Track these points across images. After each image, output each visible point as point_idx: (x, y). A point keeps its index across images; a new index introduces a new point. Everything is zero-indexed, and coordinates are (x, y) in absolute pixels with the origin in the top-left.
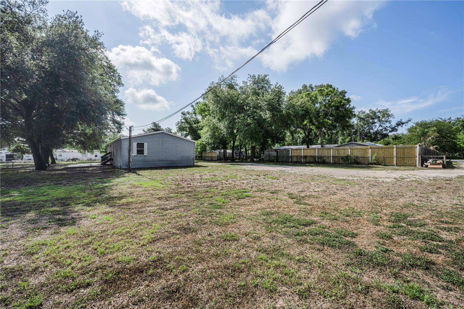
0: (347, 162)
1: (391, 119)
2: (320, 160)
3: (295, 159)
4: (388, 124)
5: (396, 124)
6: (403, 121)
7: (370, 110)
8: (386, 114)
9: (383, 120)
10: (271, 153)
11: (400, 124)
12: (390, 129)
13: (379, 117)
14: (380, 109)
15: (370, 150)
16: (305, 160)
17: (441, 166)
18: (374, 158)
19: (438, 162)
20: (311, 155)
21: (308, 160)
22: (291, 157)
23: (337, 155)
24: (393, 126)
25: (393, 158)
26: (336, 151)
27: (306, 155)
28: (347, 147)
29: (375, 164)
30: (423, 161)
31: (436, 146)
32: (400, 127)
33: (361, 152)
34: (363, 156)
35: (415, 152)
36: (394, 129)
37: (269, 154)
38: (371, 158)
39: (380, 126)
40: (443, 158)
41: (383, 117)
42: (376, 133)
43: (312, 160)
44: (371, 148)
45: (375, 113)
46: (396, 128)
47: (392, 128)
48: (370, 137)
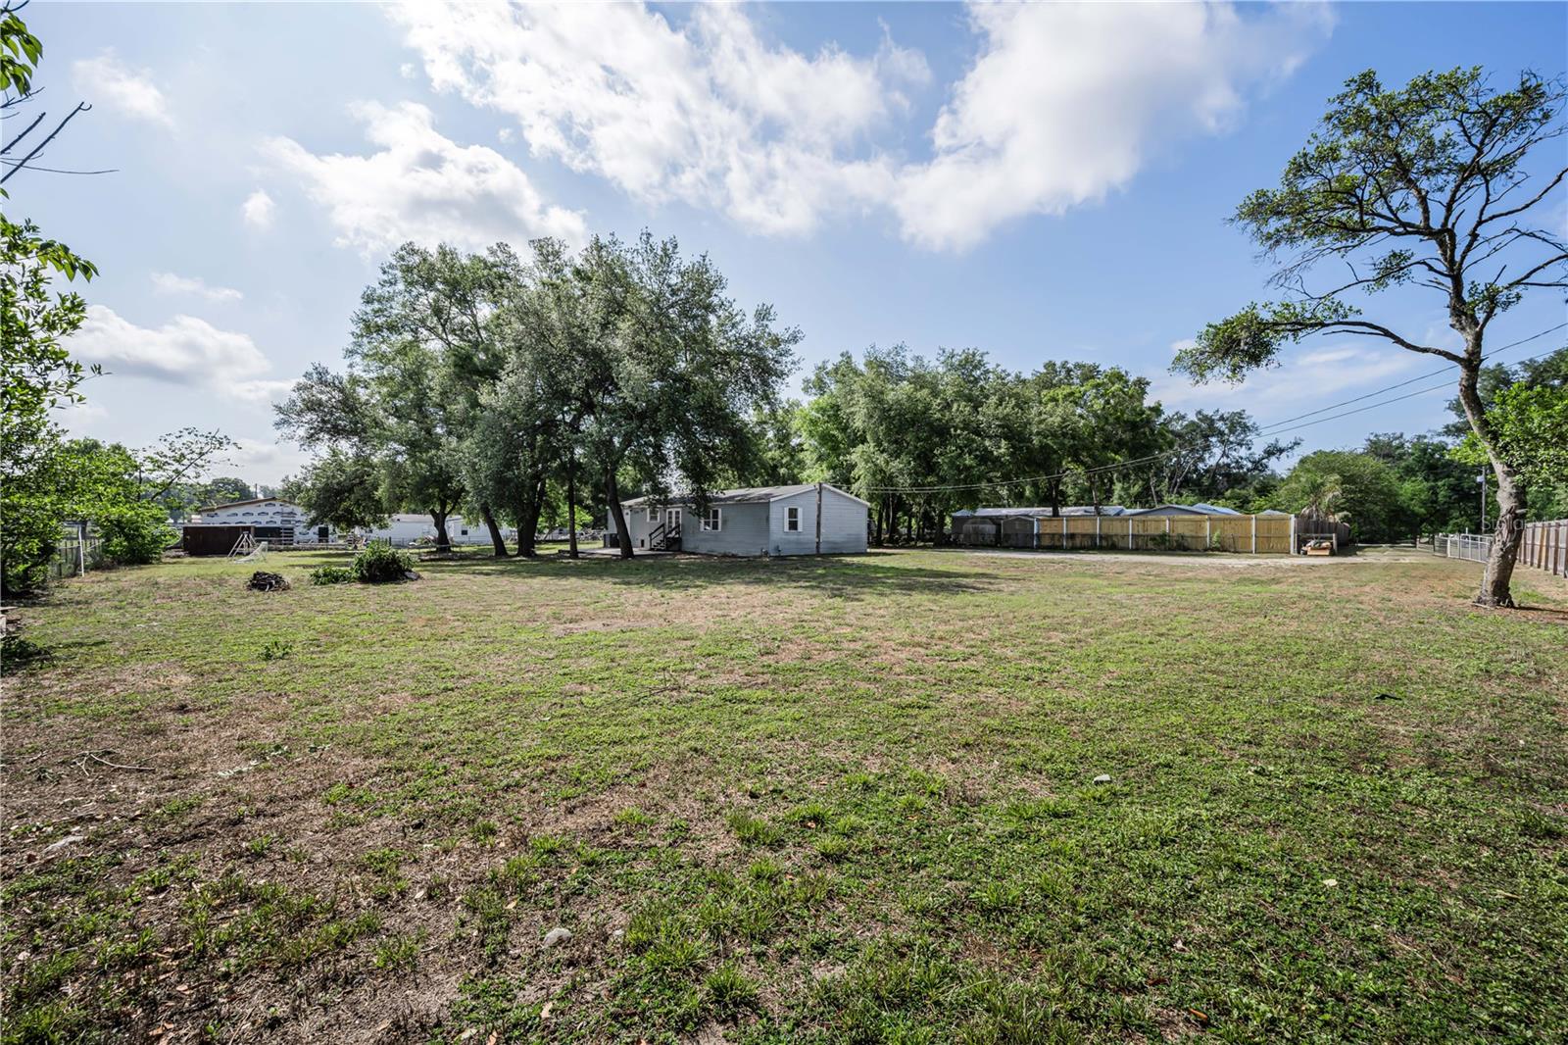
0: (1163, 547)
1: (1251, 437)
2: (1104, 543)
3: (1046, 542)
4: (1243, 452)
5: (1265, 452)
6: (1282, 444)
7: (1199, 412)
8: (1238, 424)
9: (1231, 439)
10: (981, 526)
11: (1273, 451)
12: (1250, 465)
13: (1222, 433)
14: (1226, 411)
15: (1208, 524)
16: (1070, 544)
17: (1327, 553)
18: (1215, 539)
19: (1324, 545)
20: (1084, 532)
21: (1078, 542)
22: (1039, 536)
23: (1141, 532)
24: (1257, 457)
25: (1250, 538)
26: (1141, 525)
27: (1072, 531)
28: (1163, 517)
29: (1218, 549)
30: (1301, 542)
31: (1345, 513)
32: (1273, 459)
33: (1190, 528)
34: (1194, 534)
35: (1288, 527)
36: (1258, 465)
37: (975, 529)
38: (1211, 539)
39: (1224, 454)
40: (1331, 538)
41: (1232, 431)
42: (1212, 472)
43: (1087, 542)
44: (1210, 519)
45: (1210, 421)
46: (1265, 461)
47: (1253, 462)
48: (1198, 483)
